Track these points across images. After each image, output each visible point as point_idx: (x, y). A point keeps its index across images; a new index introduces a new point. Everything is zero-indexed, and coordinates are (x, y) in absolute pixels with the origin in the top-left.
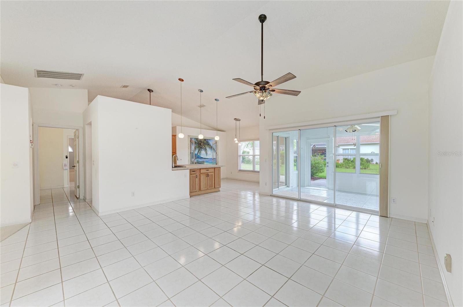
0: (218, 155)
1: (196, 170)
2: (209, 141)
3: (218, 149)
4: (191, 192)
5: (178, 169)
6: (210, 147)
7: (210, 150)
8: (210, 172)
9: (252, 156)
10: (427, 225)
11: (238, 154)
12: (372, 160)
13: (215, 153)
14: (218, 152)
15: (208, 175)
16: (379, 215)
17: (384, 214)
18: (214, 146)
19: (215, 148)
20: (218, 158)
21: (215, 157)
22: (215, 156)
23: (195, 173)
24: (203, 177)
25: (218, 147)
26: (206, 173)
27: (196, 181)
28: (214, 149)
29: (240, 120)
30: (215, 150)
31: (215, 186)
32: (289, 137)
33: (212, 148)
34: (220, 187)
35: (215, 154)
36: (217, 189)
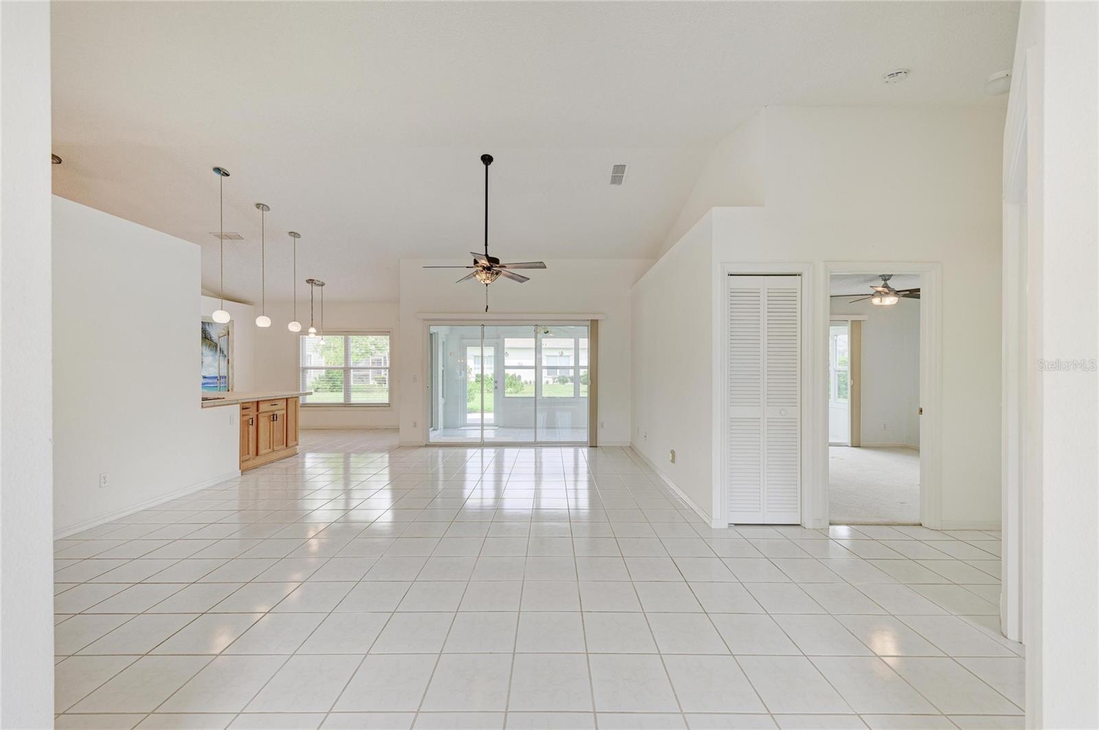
0: (232, 367)
1: (250, 404)
2: (207, 327)
3: (233, 351)
4: (242, 462)
5: (216, 404)
6: (210, 345)
7: (211, 353)
8: (278, 410)
9: (342, 371)
10: (631, 448)
11: (299, 364)
12: (520, 377)
13: (226, 362)
14: (233, 360)
15: (274, 417)
16: (589, 445)
17: (593, 445)
18: (222, 343)
19: (226, 346)
20: (233, 374)
21: (223, 373)
22: (226, 371)
23: (247, 413)
24: (263, 421)
25: (233, 347)
26: (271, 411)
27: (248, 434)
28: (221, 351)
29: (322, 285)
30: (226, 353)
31: (289, 442)
32: (438, 333)
33: (216, 347)
34: (297, 445)
35: (223, 363)
36: (292, 449)
